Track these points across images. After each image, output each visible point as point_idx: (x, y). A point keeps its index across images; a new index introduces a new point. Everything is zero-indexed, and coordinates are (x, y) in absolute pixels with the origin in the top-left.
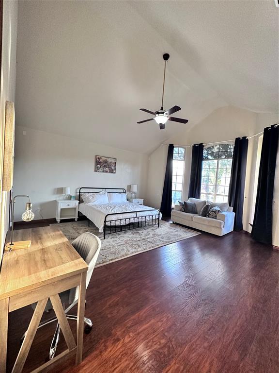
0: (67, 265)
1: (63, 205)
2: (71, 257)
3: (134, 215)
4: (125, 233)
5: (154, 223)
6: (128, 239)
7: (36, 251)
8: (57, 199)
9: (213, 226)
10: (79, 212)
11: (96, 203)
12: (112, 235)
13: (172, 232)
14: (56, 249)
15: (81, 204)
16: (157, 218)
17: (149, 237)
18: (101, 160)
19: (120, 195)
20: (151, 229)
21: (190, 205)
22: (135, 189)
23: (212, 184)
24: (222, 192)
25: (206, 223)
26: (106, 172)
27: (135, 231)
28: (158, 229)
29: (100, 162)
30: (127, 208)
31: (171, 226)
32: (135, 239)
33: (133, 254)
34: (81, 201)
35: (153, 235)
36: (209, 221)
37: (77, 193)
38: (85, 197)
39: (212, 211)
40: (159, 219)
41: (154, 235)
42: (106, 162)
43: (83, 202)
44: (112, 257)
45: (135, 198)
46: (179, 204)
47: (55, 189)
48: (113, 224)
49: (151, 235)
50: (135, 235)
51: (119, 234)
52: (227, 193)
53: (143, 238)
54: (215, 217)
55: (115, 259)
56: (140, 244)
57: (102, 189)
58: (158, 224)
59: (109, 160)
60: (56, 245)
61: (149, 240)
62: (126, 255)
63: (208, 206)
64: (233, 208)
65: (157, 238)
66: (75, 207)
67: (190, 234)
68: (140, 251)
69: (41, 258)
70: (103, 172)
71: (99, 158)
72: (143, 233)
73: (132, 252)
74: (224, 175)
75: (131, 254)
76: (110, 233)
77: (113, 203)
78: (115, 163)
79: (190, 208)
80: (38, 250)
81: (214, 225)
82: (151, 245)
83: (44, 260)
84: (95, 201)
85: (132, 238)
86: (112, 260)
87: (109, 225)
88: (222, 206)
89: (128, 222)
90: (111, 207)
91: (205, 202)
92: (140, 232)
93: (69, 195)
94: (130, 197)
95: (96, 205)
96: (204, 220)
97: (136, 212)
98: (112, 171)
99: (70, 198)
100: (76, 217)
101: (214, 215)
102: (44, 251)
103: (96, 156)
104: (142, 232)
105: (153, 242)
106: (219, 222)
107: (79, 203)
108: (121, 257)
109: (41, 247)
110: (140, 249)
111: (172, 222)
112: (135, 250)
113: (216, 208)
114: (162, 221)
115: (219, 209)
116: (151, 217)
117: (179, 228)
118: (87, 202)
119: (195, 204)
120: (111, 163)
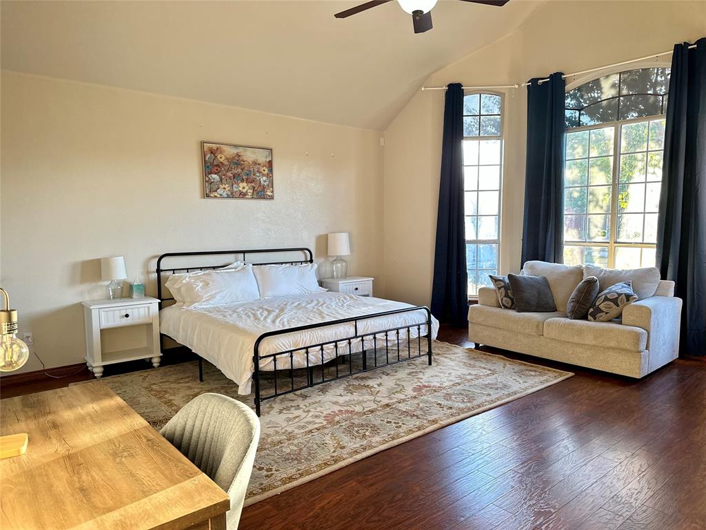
0: (160, 497)
1: (106, 316)
2: (167, 472)
3: (347, 330)
4: (323, 391)
5: (414, 352)
6: (336, 408)
7: (48, 464)
8: (86, 299)
9: (613, 349)
10: (162, 336)
11: (218, 301)
12: (282, 401)
13: (478, 377)
14: (115, 455)
15: (167, 311)
16: (424, 333)
17: (402, 396)
18: (221, 158)
19: (296, 268)
20: (407, 371)
21: (531, 283)
22: (342, 246)
23: (598, 210)
24: (636, 235)
25: (589, 340)
26: (243, 195)
27: (356, 383)
28: (430, 372)
29: (220, 165)
30: (324, 309)
31: (470, 358)
32: (358, 409)
33: (359, 457)
34: (165, 301)
35: (415, 390)
36: (599, 334)
37: (148, 273)
38: (177, 286)
39: (606, 299)
40: (429, 336)
41: (418, 389)
42: (237, 161)
43: (172, 301)
44: (291, 471)
45: (346, 276)
46: (492, 286)
47: (74, 266)
48: (283, 364)
49: (410, 392)
50: (356, 396)
51: (305, 397)
52: (652, 234)
53: (386, 401)
54: (618, 319)
55: (301, 475)
56: (377, 422)
57: (233, 256)
58: (430, 354)
59: (249, 156)
60: (111, 441)
61: (403, 407)
62: (336, 461)
63: (590, 283)
64: (673, 283)
65: (430, 398)
66: (148, 321)
67: (537, 379)
68: (378, 443)
69: (70, 483)
70: (231, 196)
71: (212, 152)
72: (383, 386)
73: (353, 449)
74: (638, 176)
75: (351, 455)
76: (277, 395)
77: (276, 298)
78: (270, 163)
79: (529, 294)
80: (56, 461)
81: (612, 344)
82: (412, 423)
83: (82, 490)
84: (213, 297)
85: (347, 403)
86: (291, 479)
87: (271, 368)
88: (637, 279)
89: (330, 354)
90: (270, 312)
91: (579, 272)
92: (370, 383)
93: (125, 283)
94: (328, 275)
95: (218, 310)
96: (580, 332)
97: (355, 319)
98: (261, 193)
99: (127, 292)
100: (156, 355)
101: (614, 311)
102: (74, 462)
103: (202, 143)
104: (380, 385)
105: (418, 413)
106: (630, 332)
107: (161, 307)
108: (320, 467)
109: (62, 450)
110: (377, 439)
111: (473, 347)
112: (365, 442)
113: (620, 288)
114: (440, 344)
115: (629, 291)
116: (403, 333)
117: (498, 363)
118: (188, 299)
119: (545, 279)
120: (255, 163)
